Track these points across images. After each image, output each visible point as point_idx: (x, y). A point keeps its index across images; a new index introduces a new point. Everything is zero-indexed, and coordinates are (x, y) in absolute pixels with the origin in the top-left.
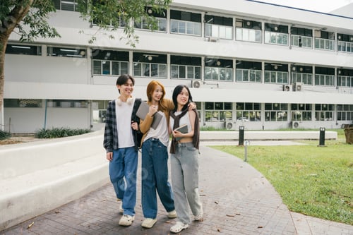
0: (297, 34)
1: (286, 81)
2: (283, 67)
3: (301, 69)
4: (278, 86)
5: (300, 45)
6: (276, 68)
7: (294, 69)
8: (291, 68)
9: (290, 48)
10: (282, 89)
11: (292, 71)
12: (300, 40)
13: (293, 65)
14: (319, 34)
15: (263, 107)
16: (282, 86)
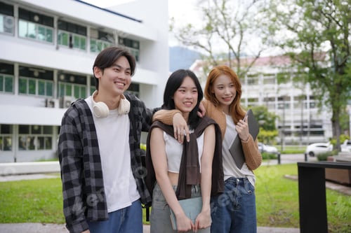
0: (67, 30)
1: (50, 93)
2: (47, 74)
3: (72, 79)
4: (37, 100)
5: (71, 46)
6: (36, 74)
7: (62, 77)
8: (59, 76)
9: (57, 48)
10: (44, 104)
11: (59, 79)
12: (71, 39)
13: (61, 72)
14: (96, 34)
15: (16, 131)
16: (44, 100)
